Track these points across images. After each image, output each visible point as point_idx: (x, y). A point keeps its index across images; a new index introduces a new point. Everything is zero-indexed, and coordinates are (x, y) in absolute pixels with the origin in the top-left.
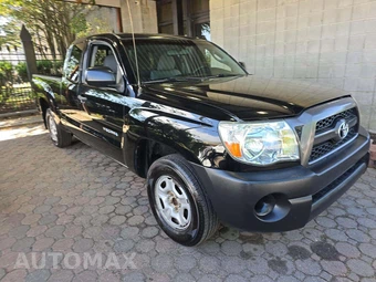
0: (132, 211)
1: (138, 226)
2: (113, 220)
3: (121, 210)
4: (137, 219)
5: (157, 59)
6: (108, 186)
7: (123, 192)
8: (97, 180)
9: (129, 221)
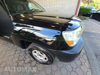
0: (25, 57)
1: (29, 63)
2: (19, 64)
3: (21, 58)
4: (28, 60)
5: (16, 7)
6: (13, 50)
7: (19, 51)
8: (9, 49)
9: (25, 61)
